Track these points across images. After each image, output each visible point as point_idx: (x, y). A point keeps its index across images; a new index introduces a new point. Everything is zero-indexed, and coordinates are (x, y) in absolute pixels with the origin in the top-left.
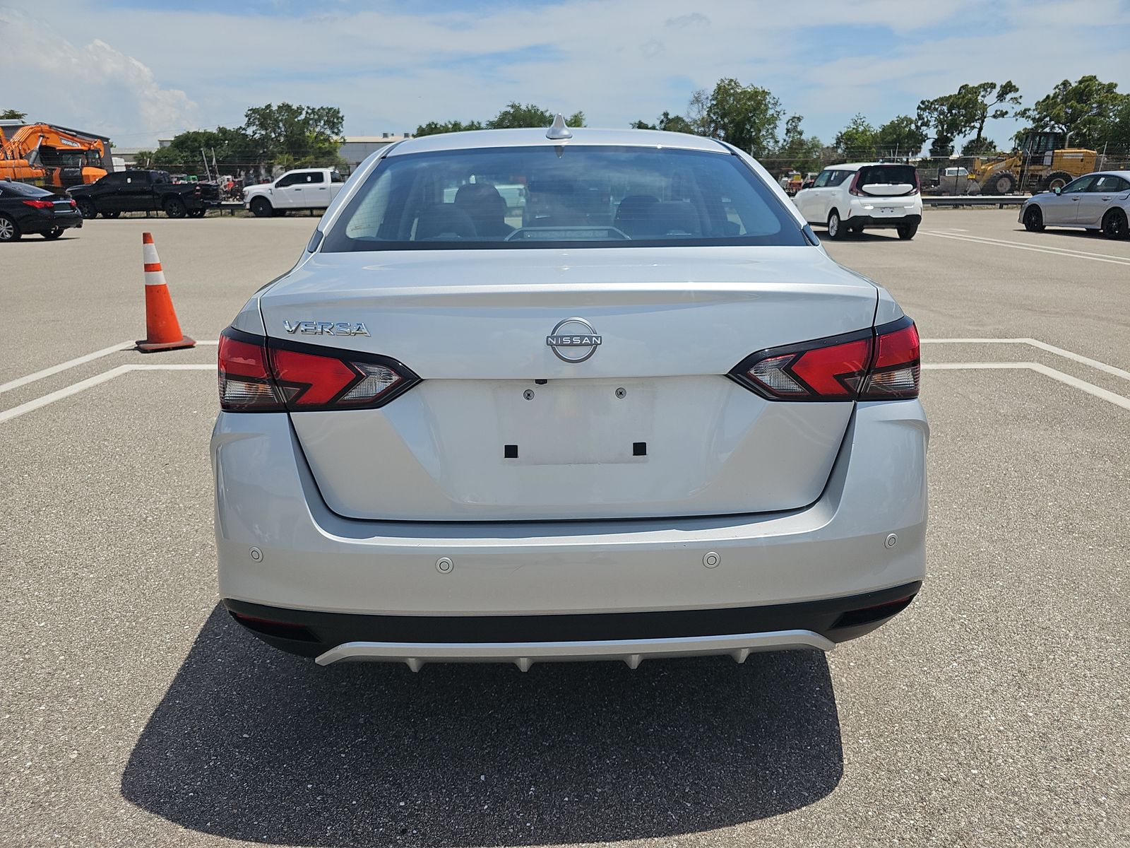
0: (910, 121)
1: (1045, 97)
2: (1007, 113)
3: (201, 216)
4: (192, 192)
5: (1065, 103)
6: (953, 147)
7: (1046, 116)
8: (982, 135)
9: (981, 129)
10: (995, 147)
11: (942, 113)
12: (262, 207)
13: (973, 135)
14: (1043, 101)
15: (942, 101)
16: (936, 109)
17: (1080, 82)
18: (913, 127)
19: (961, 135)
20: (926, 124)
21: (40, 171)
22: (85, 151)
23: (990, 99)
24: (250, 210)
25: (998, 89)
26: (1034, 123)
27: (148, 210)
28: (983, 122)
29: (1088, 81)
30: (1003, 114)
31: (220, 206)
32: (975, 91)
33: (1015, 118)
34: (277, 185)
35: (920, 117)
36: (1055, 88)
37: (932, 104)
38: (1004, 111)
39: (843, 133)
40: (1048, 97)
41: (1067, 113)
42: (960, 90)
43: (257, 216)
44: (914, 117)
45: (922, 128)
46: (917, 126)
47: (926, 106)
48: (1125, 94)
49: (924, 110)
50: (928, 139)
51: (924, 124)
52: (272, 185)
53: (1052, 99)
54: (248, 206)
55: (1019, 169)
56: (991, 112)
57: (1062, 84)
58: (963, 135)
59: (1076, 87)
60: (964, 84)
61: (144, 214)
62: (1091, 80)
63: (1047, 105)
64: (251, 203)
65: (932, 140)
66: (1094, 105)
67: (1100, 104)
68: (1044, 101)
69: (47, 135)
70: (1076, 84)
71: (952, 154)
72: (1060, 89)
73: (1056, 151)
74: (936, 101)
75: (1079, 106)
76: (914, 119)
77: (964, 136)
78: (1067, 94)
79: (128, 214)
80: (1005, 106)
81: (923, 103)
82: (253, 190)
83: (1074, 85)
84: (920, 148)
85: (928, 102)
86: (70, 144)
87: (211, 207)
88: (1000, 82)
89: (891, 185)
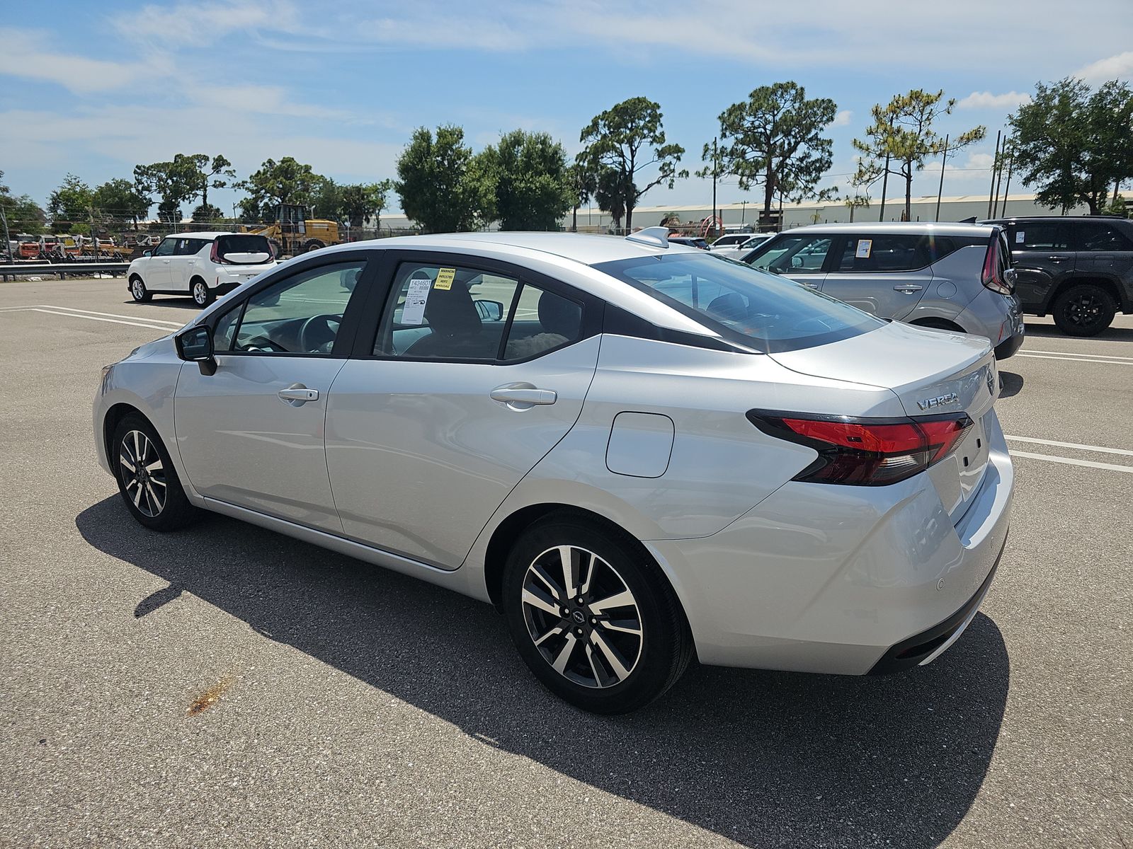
0: (129, 186)
1: (256, 172)
2: (224, 184)
5: (275, 178)
6: (181, 212)
7: (262, 189)
8: (207, 203)
9: (205, 197)
10: (222, 214)
11: (160, 179)
13: (199, 202)
14: (255, 176)
15: (159, 167)
16: (153, 175)
17: (283, 162)
18: (133, 190)
19: (186, 201)
20: (148, 189)
23: (207, 169)
25: (211, 161)
26: (253, 194)
28: (206, 190)
29: (288, 161)
30: (223, 185)
32: (190, 160)
33: (233, 189)
35: (140, 182)
36: (263, 165)
37: (148, 169)
38: (222, 182)
39: (59, 192)
40: (259, 172)
41: (278, 187)
42: (175, 159)
44: (133, 181)
45: (144, 192)
46: (138, 190)
47: (141, 171)
48: (319, 175)
49: (142, 174)
50: (153, 203)
51: (144, 188)
53: (263, 175)
55: (281, 236)
56: (210, 182)
57: (268, 162)
58: (188, 201)
59: (281, 165)
60: (179, 154)
62: (290, 161)
63: (259, 178)
65: (158, 205)
66: (298, 183)
67: (303, 181)
68: (257, 175)
70: (280, 163)
71: (181, 219)
72: (267, 166)
73: (306, 221)
74: (152, 167)
75: (287, 182)
76: (133, 183)
77: (190, 203)
78: (274, 171)
80: (222, 177)
81: (138, 167)
83: (278, 164)
84: (147, 212)
85: (144, 167)
88: (213, 156)
89: (250, 254)
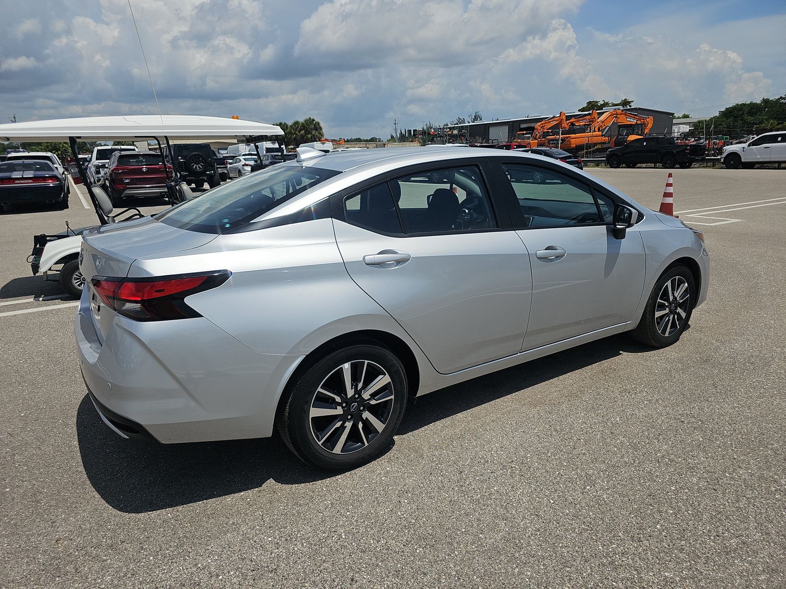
3: (688, 167)
4: (683, 151)
12: (734, 162)
21: (607, 138)
22: (634, 125)
24: (723, 163)
27: (655, 163)
31: (703, 160)
34: (749, 145)
43: (727, 168)
52: (745, 145)
54: (722, 160)
61: (652, 165)
64: (725, 158)
69: (618, 116)
79: (644, 165)
82: (729, 149)
86: (632, 120)
87: (697, 161)
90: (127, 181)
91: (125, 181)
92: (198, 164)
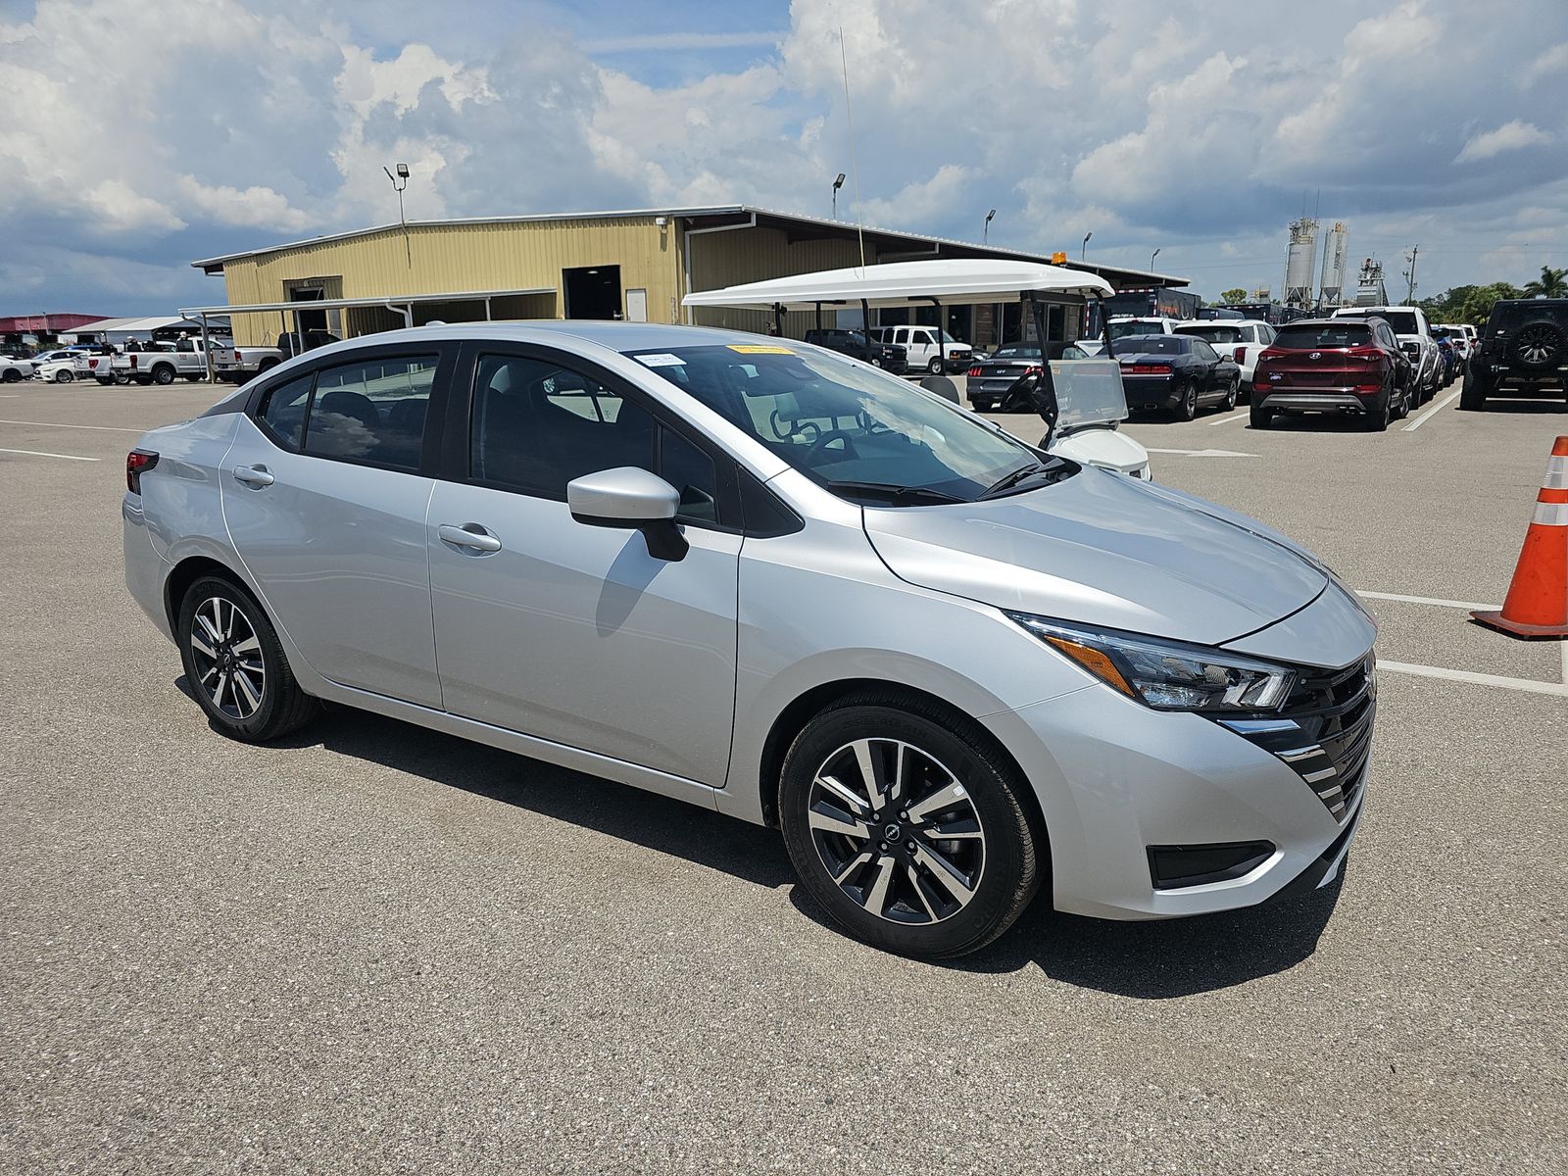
90: (1275, 378)
91: (1272, 378)
92: (1540, 347)
